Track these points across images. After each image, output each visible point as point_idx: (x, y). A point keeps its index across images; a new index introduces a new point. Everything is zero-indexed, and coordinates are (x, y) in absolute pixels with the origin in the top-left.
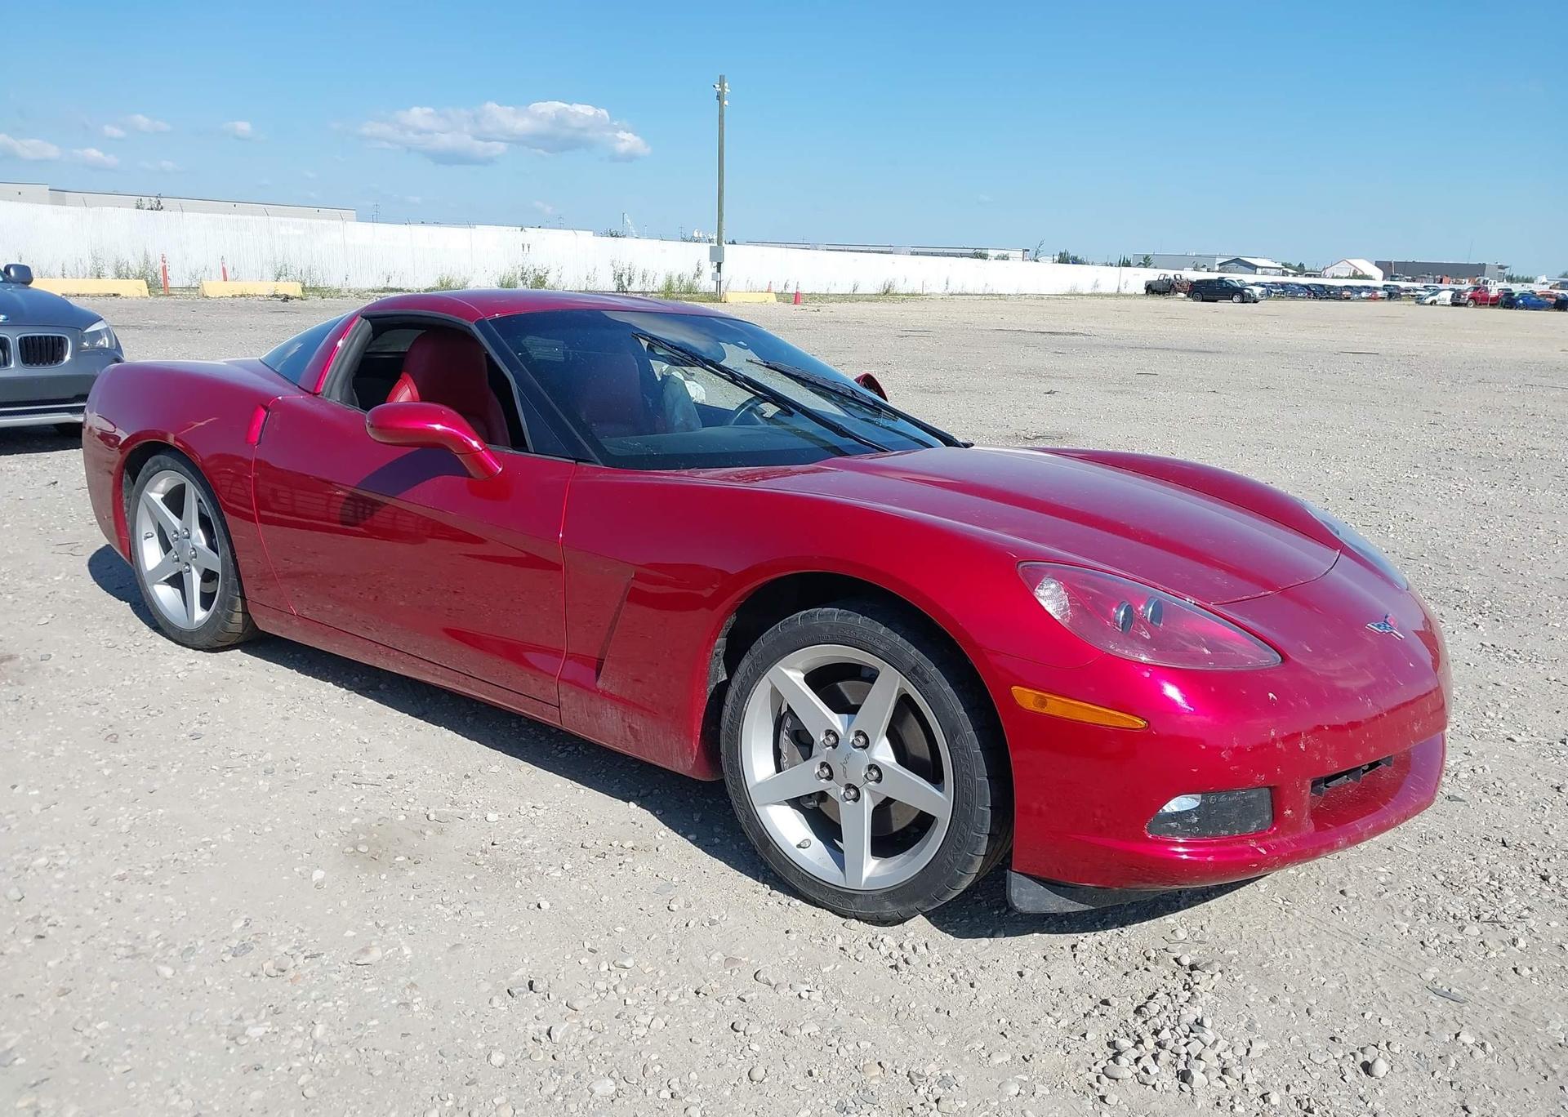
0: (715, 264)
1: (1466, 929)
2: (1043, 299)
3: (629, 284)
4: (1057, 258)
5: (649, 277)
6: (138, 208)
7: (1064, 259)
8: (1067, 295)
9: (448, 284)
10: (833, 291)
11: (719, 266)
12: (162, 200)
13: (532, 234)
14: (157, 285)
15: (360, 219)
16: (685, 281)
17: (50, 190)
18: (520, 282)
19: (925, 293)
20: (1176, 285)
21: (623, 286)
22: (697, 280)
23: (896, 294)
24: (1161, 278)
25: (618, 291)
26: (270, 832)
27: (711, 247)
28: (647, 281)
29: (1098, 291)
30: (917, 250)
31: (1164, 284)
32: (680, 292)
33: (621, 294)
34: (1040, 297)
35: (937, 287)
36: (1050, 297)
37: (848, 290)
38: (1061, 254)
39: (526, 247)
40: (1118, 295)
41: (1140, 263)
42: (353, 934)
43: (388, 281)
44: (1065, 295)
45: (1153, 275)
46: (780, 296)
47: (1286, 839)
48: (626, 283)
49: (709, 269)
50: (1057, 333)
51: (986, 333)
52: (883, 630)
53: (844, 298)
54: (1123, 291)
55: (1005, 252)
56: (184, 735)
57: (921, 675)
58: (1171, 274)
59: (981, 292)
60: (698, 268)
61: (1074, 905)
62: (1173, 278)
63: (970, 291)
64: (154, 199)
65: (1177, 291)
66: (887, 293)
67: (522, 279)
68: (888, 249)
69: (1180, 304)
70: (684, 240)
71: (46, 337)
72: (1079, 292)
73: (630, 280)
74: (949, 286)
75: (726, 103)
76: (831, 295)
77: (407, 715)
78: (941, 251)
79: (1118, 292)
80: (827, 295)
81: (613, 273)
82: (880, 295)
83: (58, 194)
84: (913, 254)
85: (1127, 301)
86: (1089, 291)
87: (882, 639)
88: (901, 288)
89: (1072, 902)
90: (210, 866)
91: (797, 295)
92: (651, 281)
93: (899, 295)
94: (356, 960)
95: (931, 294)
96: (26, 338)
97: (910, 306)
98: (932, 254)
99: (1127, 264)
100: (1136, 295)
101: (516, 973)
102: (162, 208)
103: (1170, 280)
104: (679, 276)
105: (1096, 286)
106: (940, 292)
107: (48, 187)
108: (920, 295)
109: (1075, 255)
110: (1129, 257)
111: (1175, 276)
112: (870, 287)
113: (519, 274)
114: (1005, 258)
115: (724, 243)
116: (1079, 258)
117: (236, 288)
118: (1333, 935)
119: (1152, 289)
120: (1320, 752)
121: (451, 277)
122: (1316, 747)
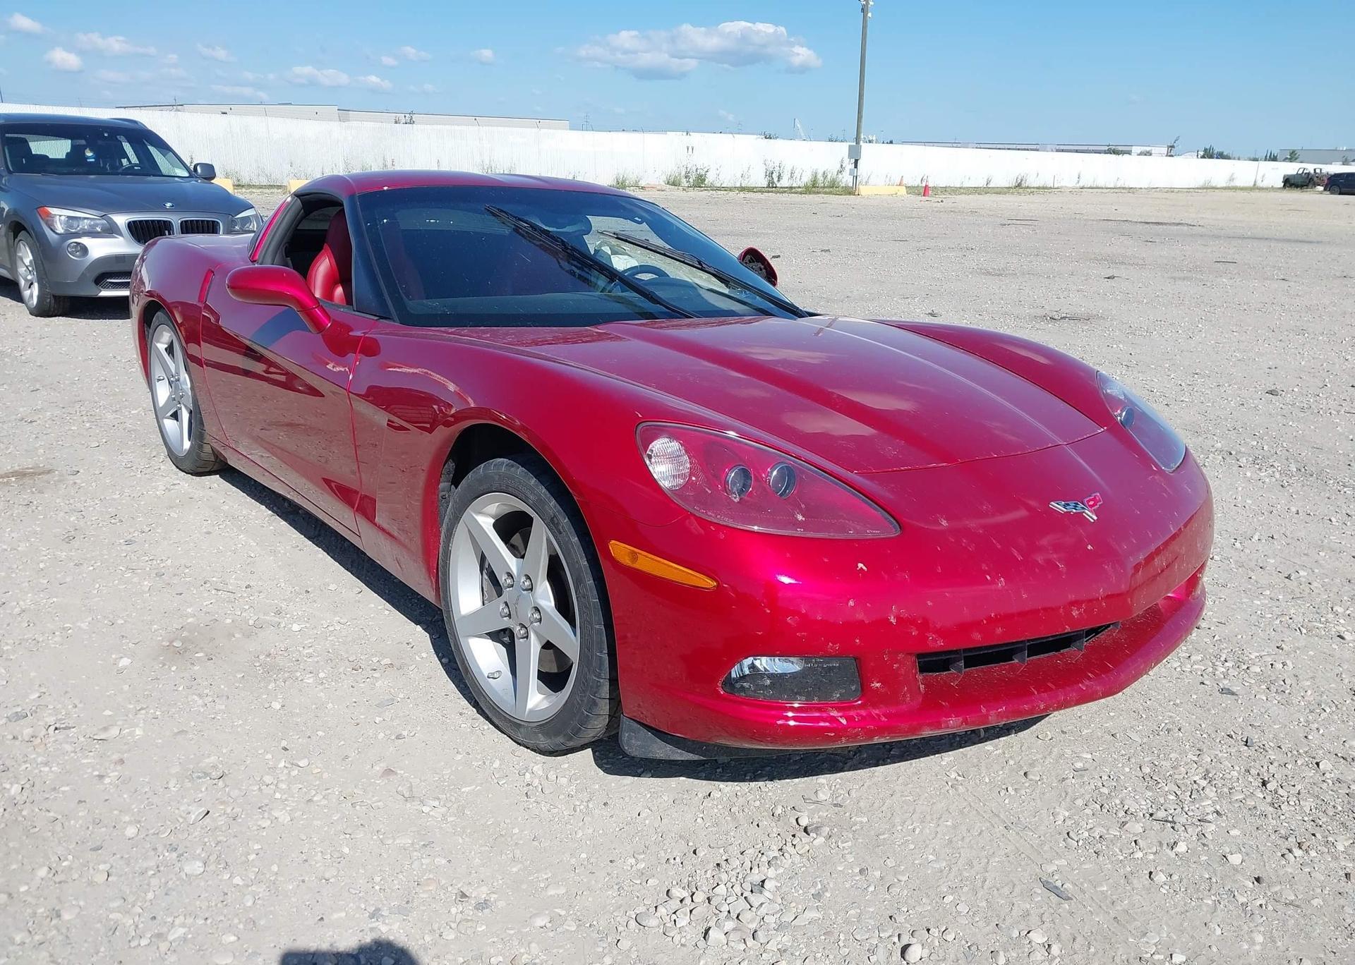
0: (853, 161)
1: (1127, 825)
2: (1172, 192)
3: (779, 181)
4: (1201, 153)
5: (797, 174)
6: (396, 123)
7: (1208, 154)
8: (1200, 189)
9: (624, 181)
10: (966, 184)
11: (856, 161)
12: (414, 116)
13: (696, 138)
15: (573, 128)
16: (829, 177)
17: (338, 110)
18: (684, 180)
19: (1056, 186)
20: (1315, 179)
21: (773, 183)
22: (840, 176)
23: (1028, 187)
24: (1300, 172)
25: (768, 187)
26: (122, 624)
27: (850, 146)
28: (794, 177)
29: (1232, 184)
30: (1062, 147)
31: (1303, 178)
32: (824, 187)
33: (771, 189)
34: (1171, 190)
35: (1068, 181)
36: (1180, 190)
37: (981, 183)
38: (1206, 150)
39: (690, 150)
40: (1255, 188)
41: (1287, 158)
42: (110, 713)
44: (1198, 188)
45: (1292, 169)
46: (911, 190)
47: (877, 712)
48: (776, 180)
49: (849, 166)
50: (1162, 224)
51: (1090, 223)
52: (533, 481)
53: (976, 190)
54: (1260, 184)
55: (1148, 149)
56: (121, 541)
57: (557, 525)
58: (1310, 168)
59: (1112, 186)
60: (842, 166)
61: (681, 754)
62: (1312, 172)
63: (1101, 184)
64: (408, 115)
65: (1315, 184)
66: (1019, 186)
67: (686, 177)
68: (1035, 147)
69: (1317, 197)
70: (831, 140)
71: (203, 221)
72: (1214, 185)
73: (779, 177)
74: (1081, 180)
75: (870, 15)
76: (964, 188)
77: (303, 536)
78: (1086, 148)
79: (1255, 185)
80: (960, 188)
81: (765, 170)
82: (1011, 188)
83: (344, 113)
84: (1057, 151)
85: (1263, 194)
86: (1224, 185)
87: (532, 490)
88: (1032, 181)
89: (679, 751)
90: (56, 647)
91: (926, 188)
92: (799, 177)
93: (1030, 188)
94: (94, 735)
95: (1061, 188)
96: (186, 221)
97: (1037, 198)
98: (1077, 151)
99: (1274, 159)
100: (1273, 189)
101: (207, 760)
102: (413, 122)
103: (1309, 174)
104: (824, 173)
105: (1232, 179)
106: (1071, 186)
107: (336, 108)
108: (1051, 188)
109: (1220, 150)
110: (1275, 152)
111: (1315, 170)
112: (1001, 181)
113: (683, 173)
114: (1149, 154)
115: (861, 142)
116: (1225, 154)
118: (982, 816)
119: (1290, 183)
120: (918, 627)
121: (625, 176)
122: (912, 622)
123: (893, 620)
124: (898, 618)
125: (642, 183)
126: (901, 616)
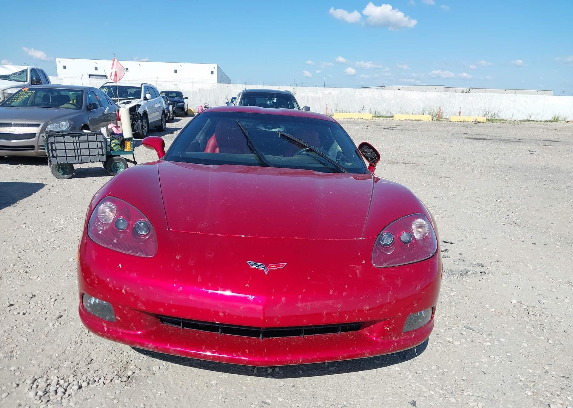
6: (462, 92)
9: (558, 119)
14: (438, 117)
43: (530, 117)
64: (469, 89)
83: (447, 88)
102: (470, 92)
117: (462, 118)
120: (135, 297)
121: (559, 116)
122: (132, 295)
123: (123, 291)
124: (126, 292)
125: (567, 120)
126: (128, 291)
